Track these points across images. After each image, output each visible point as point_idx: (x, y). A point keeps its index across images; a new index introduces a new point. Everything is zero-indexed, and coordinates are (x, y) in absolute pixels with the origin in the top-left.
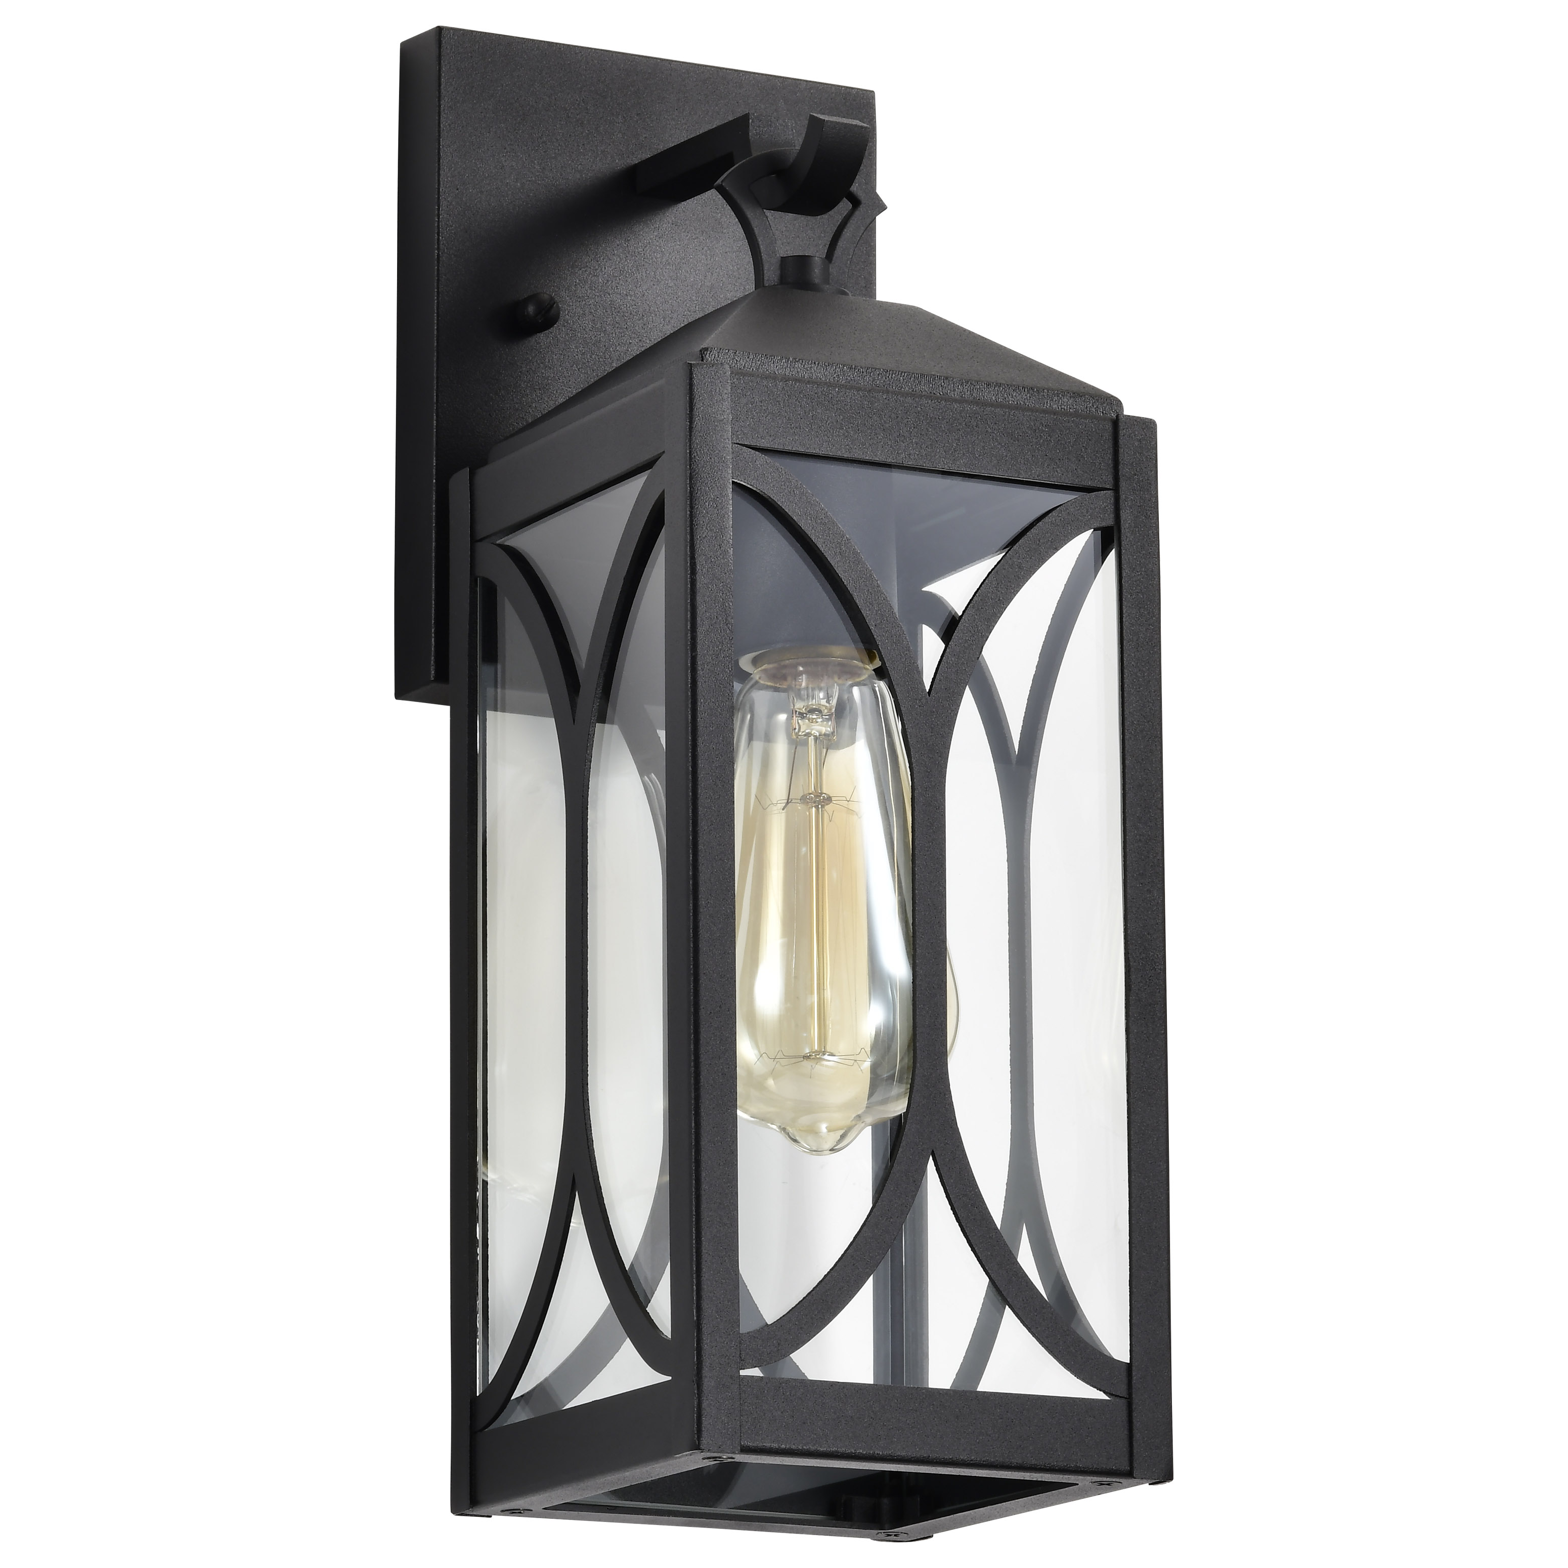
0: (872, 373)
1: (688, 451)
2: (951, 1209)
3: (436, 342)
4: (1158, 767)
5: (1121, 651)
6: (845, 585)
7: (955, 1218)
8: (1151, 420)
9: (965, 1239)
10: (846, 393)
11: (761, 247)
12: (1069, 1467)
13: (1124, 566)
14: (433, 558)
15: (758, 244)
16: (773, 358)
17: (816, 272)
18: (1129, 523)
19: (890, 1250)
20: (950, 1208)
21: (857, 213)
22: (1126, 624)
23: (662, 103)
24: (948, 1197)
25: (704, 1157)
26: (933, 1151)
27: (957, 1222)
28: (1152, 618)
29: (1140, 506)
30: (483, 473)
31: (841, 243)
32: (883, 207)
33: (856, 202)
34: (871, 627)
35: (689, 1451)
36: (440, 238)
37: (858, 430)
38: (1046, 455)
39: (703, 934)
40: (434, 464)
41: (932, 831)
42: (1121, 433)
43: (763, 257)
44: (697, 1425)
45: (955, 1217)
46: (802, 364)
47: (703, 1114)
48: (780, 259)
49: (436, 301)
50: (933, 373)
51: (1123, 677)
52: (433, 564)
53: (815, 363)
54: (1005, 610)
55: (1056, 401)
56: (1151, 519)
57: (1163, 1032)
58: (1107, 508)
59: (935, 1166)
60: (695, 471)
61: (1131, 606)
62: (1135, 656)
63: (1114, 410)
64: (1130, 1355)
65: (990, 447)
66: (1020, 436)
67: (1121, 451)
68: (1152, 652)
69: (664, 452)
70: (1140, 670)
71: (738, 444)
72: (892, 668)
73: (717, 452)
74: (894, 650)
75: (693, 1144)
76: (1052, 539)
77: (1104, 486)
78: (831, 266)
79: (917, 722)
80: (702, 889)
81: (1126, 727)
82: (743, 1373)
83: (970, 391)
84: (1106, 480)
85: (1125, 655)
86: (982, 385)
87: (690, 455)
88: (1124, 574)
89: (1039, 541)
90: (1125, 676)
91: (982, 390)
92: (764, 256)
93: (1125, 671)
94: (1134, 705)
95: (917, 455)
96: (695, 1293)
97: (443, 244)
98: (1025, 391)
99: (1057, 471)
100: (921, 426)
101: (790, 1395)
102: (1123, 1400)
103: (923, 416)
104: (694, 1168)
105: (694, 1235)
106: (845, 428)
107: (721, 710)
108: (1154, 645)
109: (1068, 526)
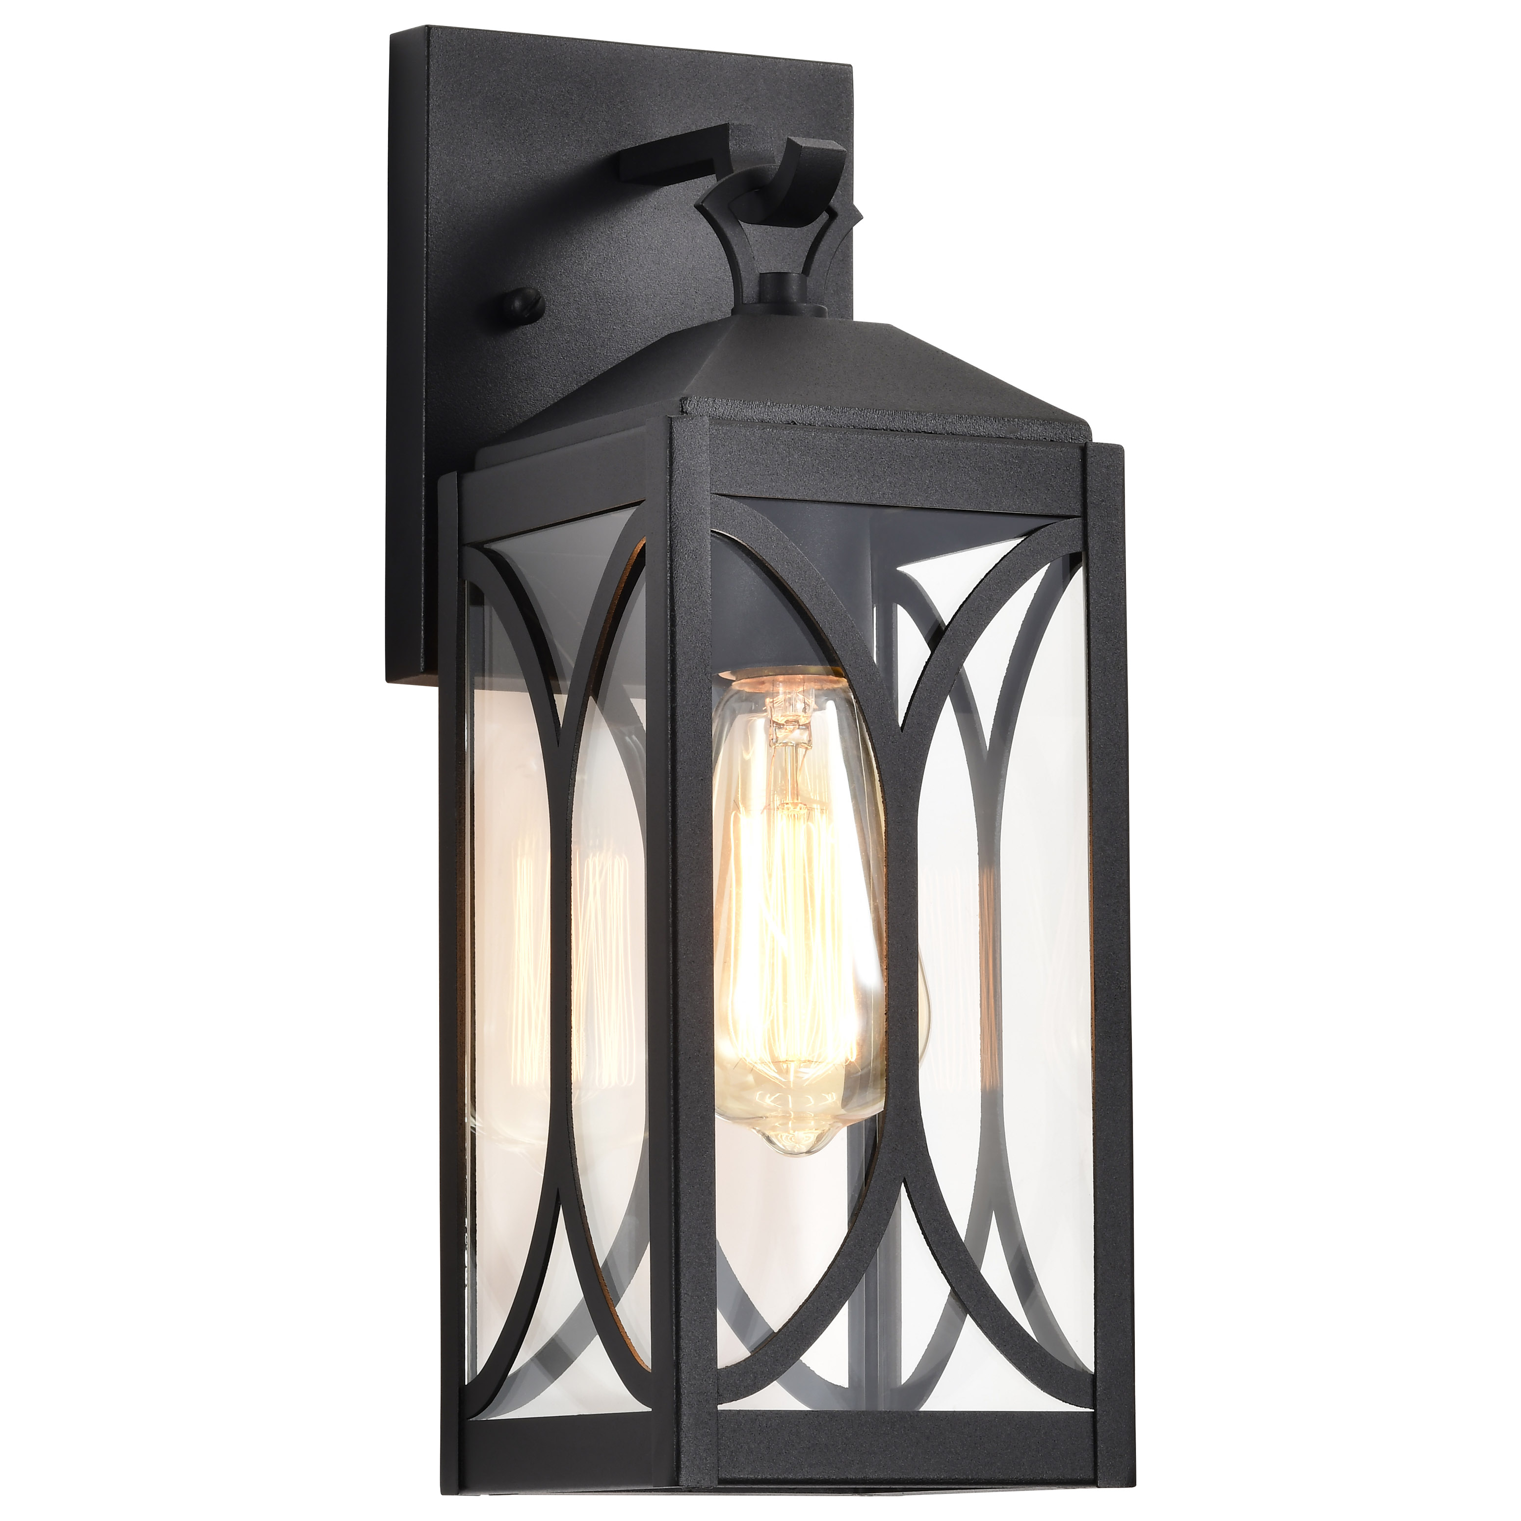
0: (847, 413)
1: (668, 505)
2: (922, 1234)
3: (425, 338)
5: (1088, 676)
7: (925, 1242)
8: (1118, 445)
9: (936, 1262)
10: (822, 437)
11: (741, 264)
13: (1092, 592)
14: (423, 552)
15: (737, 262)
16: (751, 403)
17: (794, 288)
18: (1097, 548)
20: (921, 1232)
21: (834, 226)
22: (1093, 649)
23: (645, 89)
24: (919, 1222)
25: (683, 1200)
26: (905, 1179)
27: (928, 1245)
28: (1118, 641)
29: (1107, 532)
30: (472, 479)
31: (818, 256)
32: (858, 217)
33: (833, 215)
36: (429, 236)
37: (834, 473)
38: (1017, 487)
39: (682, 980)
40: (424, 460)
41: (904, 865)
42: (1089, 460)
43: (742, 274)
44: (676, 1459)
45: (926, 1241)
46: (779, 408)
47: (682, 1157)
48: (758, 275)
49: (425, 299)
50: (907, 409)
51: (1091, 701)
52: (423, 558)
53: (791, 406)
55: (1026, 429)
56: (1118, 544)
57: (1128, 1049)
58: (1075, 535)
59: (907, 1192)
60: (675, 523)
61: (1098, 631)
62: (1102, 682)
63: (1082, 435)
64: (1095, 1367)
65: (962, 482)
66: (991, 469)
67: (1089, 478)
68: (1118, 677)
69: (645, 500)
70: (1106, 696)
71: (717, 494)
72: (866, 706)
73: (697, 503)
74: (868, 689)
75: (673, 1187)
77: (1073, 513)
78: (808, 278)
79: (890, 759)
80: (681, 937)
82: (721, 1407)
83: (943, 425)
84: (1075, 508)
86: (954, 418)
87: (670, 509)
88: (1092, 601)
89: (1009, 572)
90: (1092, 701)
91: (954, 423)
92: (743, 274)
94: (1101, 730)
95: (891, 494)
96: (674, 1333)
97: (432, 242)
98: (996, 421)
99: (1026, 501)
100: (895, 465)
101: (766, 1424)
102: (1088, 1412)
103: (897, 456)
104: (673, 1211)
105: (673, 1276)
106: (820, 472)
107: (700, 759)
108: (1120, 669)
109: (1037, 556)
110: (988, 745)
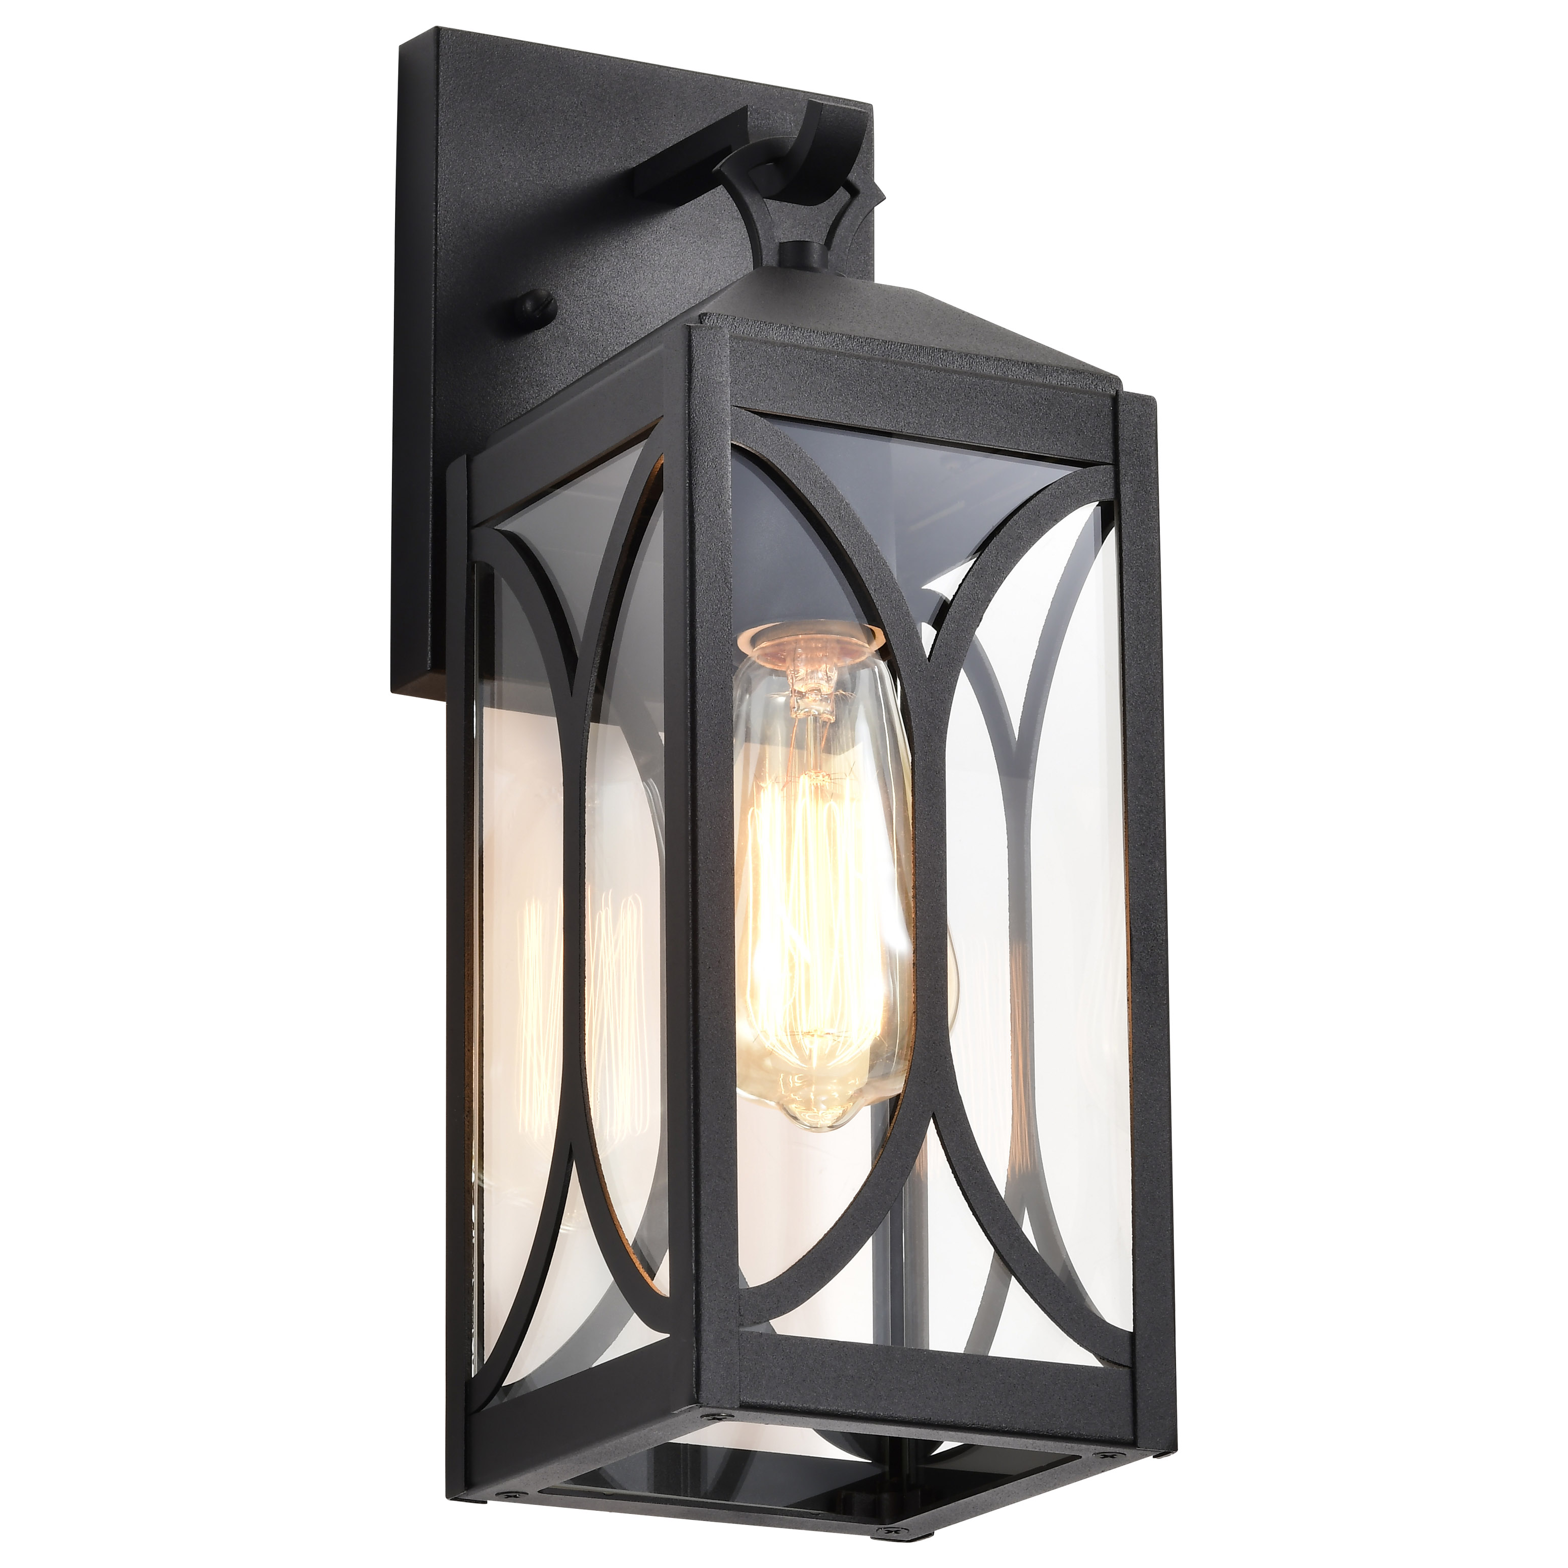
0: (871, 344)
1: (687, 412)
2: (953, 1173)
3: (433, 336)
4: (1160, 739)
5: (1122, 624)
6: (844, 549)
7: (956, 1182)
8: (1150, 396)
9: (966, 1203)
10: (845, 361)
11: (760, 232)
12: (1072, 1434)
13: (1124, 540)
14: (430, 549)
15: (757, 229)
16: (772, 325)
17: (815, 257)
18: (1129, 498)
19: (889, 1212)
20: (951, 1171)
21: (855, 202)
22: (1126, 596)
23: (660, 109)
24: (949, 1160)
25: (703, 1110)
26: (934, 1114)
27: (958, 1185)
28: (1152, 592)
29: (1140, 481)
30: (481, 460)
31: (840, 231)
32: (880, 198)
33: (854, 192)
34: (871, 592)
35: (687, 1406)
36: (438, 233)
37: (857, 397)
38: (1046, 428)
39: (702, 889)
40: (432, 456)
41: (932, 795)
42: (1121, 408)
43: (761, 242)
44: (696, 1378)
45: (956, 1180)
46: (801, 332)
47: (701, 1068)
48: (778, 244)
49: (433, 296)
50: (932, 346)
51: (1124, 649)
52: (430, 555)
53: (814, 332)
54: (1005, 579)
55: (1055, 377)
56: (1151, 494)
57: (1165, 1002)
58: (1107, 482)
59: (936, 1129)
60: (693, 431)
61: (1131, 579)
62: (1135, 629)
63: (1113, 388)
64: (1134, 1324)
65: (989, 418)
66: (1020, 408)
67: (1121, 426)
68: (1152, 625)
69: (663, 416)
70: (1140, 643)
71: (737, 407)
72: (892, 632)
73: (716, 413)
74: (894, 615)
75: (692, 1098)
76: (1052, 511)
77: (1104, 460)
78: (829, 253)
79: (917, 686)
80: (700, 844)
81: (1126, 698)
82: (742, 1327)
83: (969, 365)
84: (1106, 455)
85: (1126, 628)
86: (981, 359)
87: (689, 415)
88: (1124, 548)
89: (1039, 512)
90: (1125, 648)
91: (982, 364)
92: (763, 242)
93: (1126, 643)
94: (1135, 677)
95: (917, 424)
96: (693, 1247)
97: (440, 240)
98: (1024, 366)
99: (1056, 444)
100: (920, 395)
101: (790, 1352)
102: (1126, 1370)
103: (922, 386)
104: (693, 1122)
105: (693, 1188)
106: (844, 395)
107: (720, 668)
108: (1154, 618)
109: (1068, 499)
110: (1017, 737)
